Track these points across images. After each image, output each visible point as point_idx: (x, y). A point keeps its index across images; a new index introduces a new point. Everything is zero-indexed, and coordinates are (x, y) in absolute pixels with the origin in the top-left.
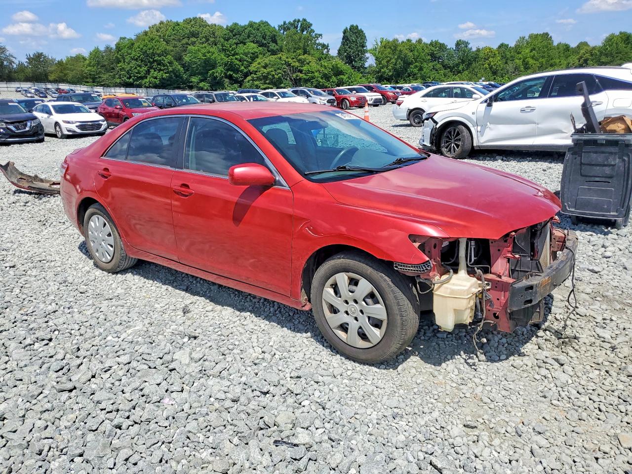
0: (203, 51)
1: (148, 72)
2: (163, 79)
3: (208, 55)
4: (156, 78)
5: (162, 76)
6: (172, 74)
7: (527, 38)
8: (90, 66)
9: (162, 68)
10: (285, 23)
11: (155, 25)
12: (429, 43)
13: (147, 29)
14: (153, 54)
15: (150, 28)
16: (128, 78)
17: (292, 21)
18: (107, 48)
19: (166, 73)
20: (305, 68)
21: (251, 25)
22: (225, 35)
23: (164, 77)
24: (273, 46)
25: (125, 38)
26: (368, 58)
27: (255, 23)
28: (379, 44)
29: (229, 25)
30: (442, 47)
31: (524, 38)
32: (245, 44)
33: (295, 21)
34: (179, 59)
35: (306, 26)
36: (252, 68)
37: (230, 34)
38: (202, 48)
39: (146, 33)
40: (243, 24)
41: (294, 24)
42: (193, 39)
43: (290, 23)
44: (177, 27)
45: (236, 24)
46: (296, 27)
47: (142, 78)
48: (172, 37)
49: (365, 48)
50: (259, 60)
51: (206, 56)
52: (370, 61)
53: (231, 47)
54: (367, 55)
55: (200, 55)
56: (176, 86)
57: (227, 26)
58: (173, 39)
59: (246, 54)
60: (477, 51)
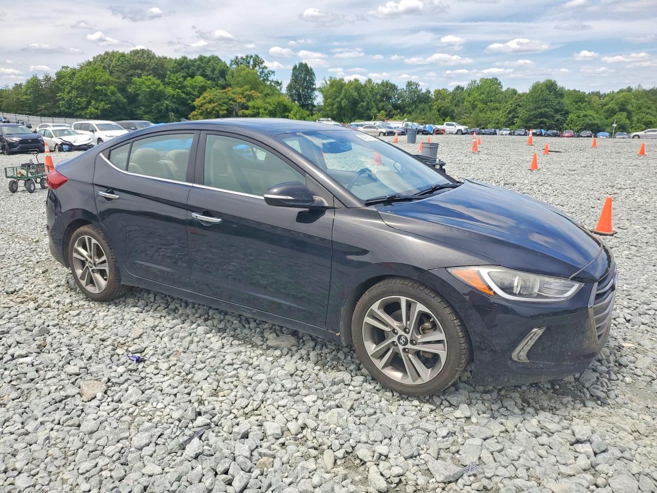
0: (148, 83)
1: (89, 103)
2: (105, 110)
3: (153, 87)
4: (97, 109)
5: (103, 106)
6: (114, 105)
7: (478, 81)
8: (26, 95)
9: (104, 98)
10: (237, 58)
11: (100, 55)
12: (380, 83)
13: (91, 60)
14: (95, 84)
15: (94, 58)
16: (67, 108)
17: (244, 57)
18: (47, 77)
19: (108, 104)
20: (250, 104)
21: (201, 59)
22: (173, 68)
23: (106, 107)
24: (221, 81)
25: (68, 67)
26: (317, 96)
27: (204, 57)
28: (328, 82)
29: (178, 58)
30: (393, 87)
31: (475, 82)
32: (192, 77)
33: (247, 57)
34: (122, 90)
35: (257, 62)
36: (197, 102)
37: (178, 67)
38: (147, 80)
39: (89, 63)
40: (192, 58)
41: (246, 60)
42: (139, 71)
43: (242, 58)
44: (122, 59)
45: (185, 58)
46: (249, 63)
47: (83, 109)
48: (116, 69)
49: (314, 86)
50: (205, 94)
51: (150, 88)
52: (319, 99)
53: (177, 79)
54: (316, 93)
55: (144, 88)
56: (119, 117)
57: (176, 59)
58: (117, 71)
59: (193, 88)
60: (426, 93)
